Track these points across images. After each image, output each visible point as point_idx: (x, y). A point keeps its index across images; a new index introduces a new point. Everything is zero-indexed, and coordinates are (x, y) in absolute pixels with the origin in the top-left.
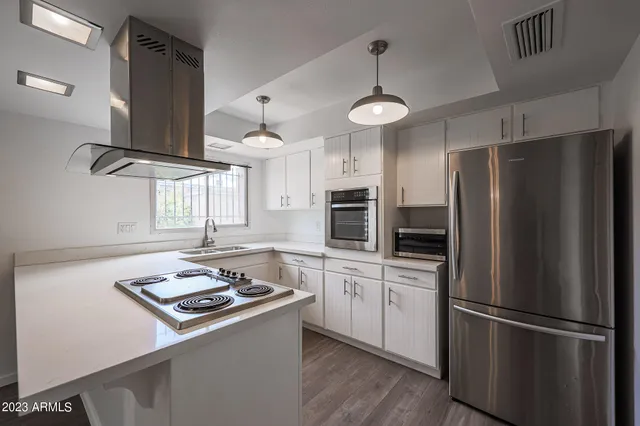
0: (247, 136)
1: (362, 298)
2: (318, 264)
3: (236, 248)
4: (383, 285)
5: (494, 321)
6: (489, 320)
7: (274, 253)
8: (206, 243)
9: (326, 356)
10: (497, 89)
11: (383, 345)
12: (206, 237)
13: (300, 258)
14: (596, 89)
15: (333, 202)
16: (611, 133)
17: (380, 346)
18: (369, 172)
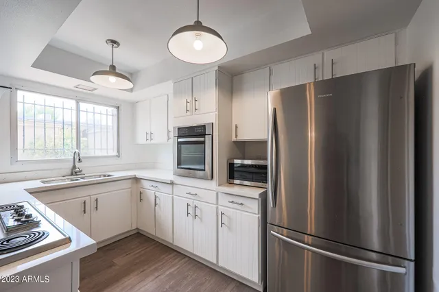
0: (94, 74)
1: (201, 219)
2: (168, 189)
3: (105, 176)
4: (217, 208)
5: (308, 250)
6: (304, 248)
7: (136, 180)
8: (74, 172)
9: (168, 273)
10: (310, 33)
11: (217, 261)
12: (74, 167)
13: (155, 184)
14: (394, 34)
15: (179, 137)
16: (412, 67)
17: (215, 262)
18: (207, 110)
